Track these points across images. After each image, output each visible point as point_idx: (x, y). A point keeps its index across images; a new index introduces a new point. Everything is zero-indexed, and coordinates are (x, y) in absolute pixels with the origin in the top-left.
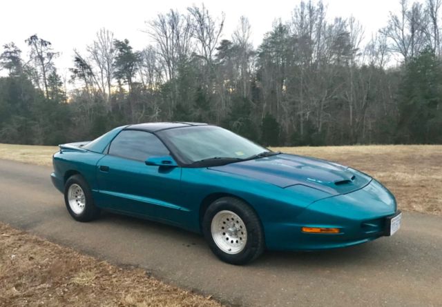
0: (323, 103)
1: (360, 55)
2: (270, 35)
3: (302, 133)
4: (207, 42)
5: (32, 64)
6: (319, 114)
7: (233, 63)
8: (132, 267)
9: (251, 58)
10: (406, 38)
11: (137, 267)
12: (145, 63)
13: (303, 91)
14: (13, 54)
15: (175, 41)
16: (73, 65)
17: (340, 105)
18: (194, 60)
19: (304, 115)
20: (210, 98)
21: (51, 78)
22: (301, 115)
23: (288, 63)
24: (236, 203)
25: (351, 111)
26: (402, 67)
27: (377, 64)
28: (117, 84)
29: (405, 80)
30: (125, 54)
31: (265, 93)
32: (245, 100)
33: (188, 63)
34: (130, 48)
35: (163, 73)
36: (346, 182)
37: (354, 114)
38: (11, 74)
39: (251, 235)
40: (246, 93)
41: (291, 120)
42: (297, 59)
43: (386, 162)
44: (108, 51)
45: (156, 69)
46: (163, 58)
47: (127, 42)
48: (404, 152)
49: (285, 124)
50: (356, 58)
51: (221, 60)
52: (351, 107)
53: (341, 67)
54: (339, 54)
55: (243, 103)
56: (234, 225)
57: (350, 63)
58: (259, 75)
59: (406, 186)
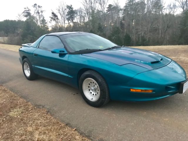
0: (149, 29)
1: (165, 9)
2: (128, 2)
3: (140, 41)
4: (103, 5)
5: (35, 15)
6: (147, 34)
7: (113, 13)
8: (41, 107)
9: (120, 11)
10: (184, 2)
11: (43, 107)
12: (79, 14)
13: (141, 24)
14: (28, 11)
15: (90, 5)
16: (51, 15)
17: (156, 30)
18: (98, 13)
19: (141, 34)
20: (104, 27)
21: (42, 20)
22: (140, 34)
23: (135, 13)
24: (94, 74)
25: (160, 32)
26: (182, 14)
27: (172, 13)
28: (68, 23)
29: (183, 19)
30: (71, 10)
31: (126, 25)
32: (118, 28)
33: (95, 14)
34: (73, 8)
35: (85, 18)
36: (157, 62)
37: (161, 33)
38: (27, 19)
39: (102, 92)
40: (118, 25)
41: (136, 36)
42: (139, 11)
43: (175, 52)
44: (64, 9)
45: (82, 16)
46: (85, 12)
47: (71, 6)
48: (183, 48)
49: (134, 37)
50: (163, 10)
51: (108, 13)
52: (160, 31)
53: (157, 14)
54: (156, 9)
55: (117, 29)
56: (94, 85)
57: (161, 13)
58: (124, 18)
59: (186, 63)
